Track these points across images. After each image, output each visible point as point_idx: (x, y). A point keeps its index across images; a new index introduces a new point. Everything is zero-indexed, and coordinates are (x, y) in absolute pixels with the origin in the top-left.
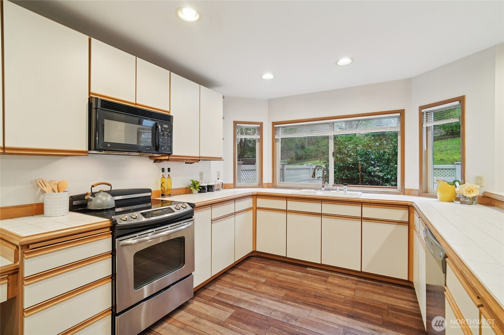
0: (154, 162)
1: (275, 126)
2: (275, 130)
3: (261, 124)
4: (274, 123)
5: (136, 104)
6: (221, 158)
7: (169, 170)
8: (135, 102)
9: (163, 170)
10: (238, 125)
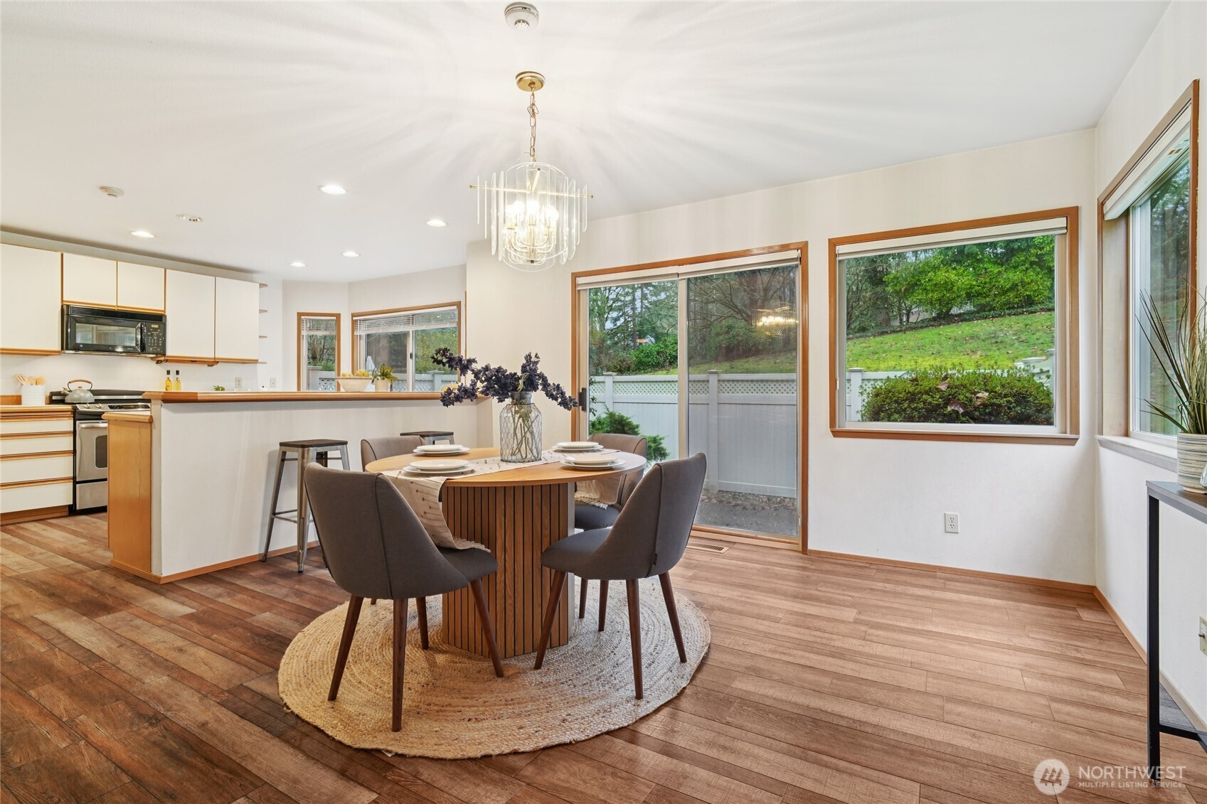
0: (157, 363)
1: (354, 318)
2: (354, 323)
3: (338, 316)
4: (353, 315)
5: (118, 307)
6: (257, 361)
7: (178, 373)
8: (115, 305)
9: (168, 372)
10: (302, 317)
